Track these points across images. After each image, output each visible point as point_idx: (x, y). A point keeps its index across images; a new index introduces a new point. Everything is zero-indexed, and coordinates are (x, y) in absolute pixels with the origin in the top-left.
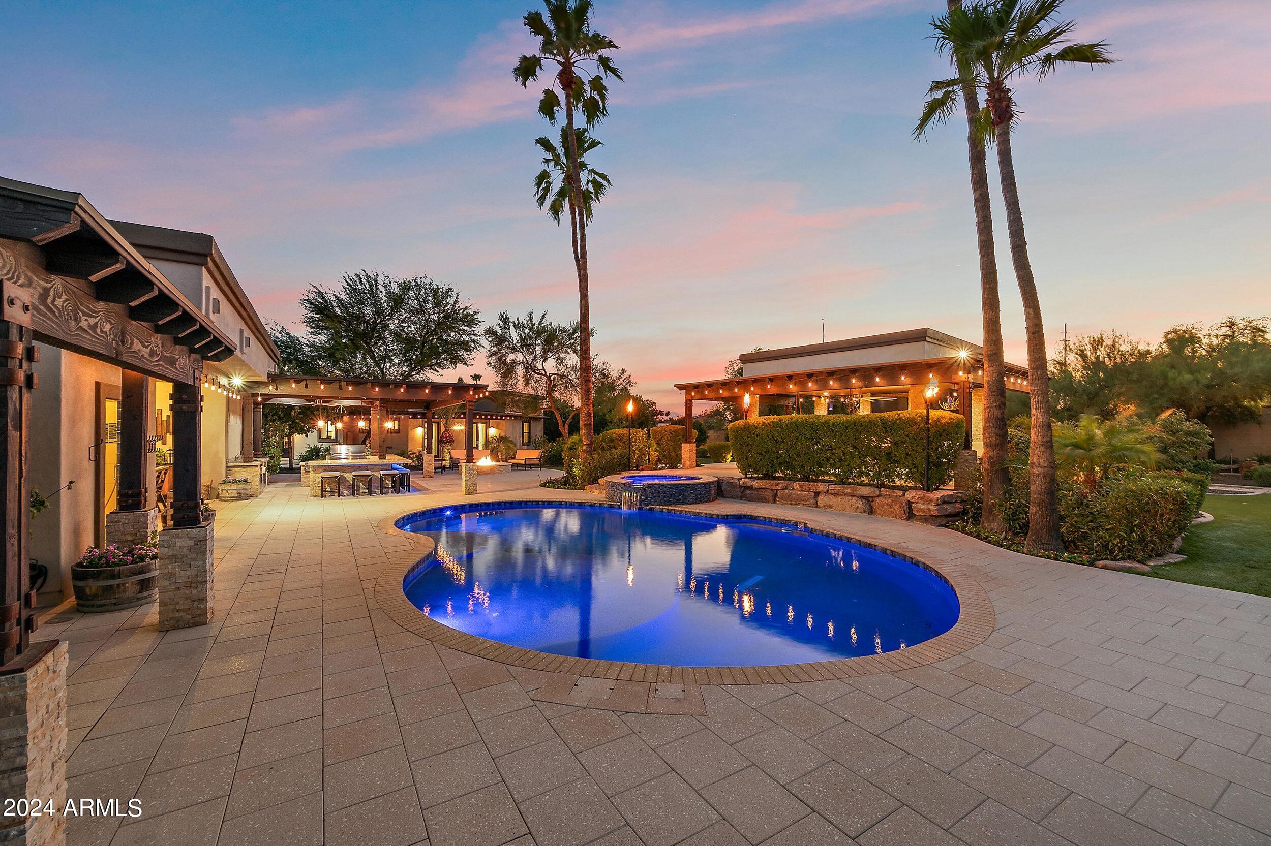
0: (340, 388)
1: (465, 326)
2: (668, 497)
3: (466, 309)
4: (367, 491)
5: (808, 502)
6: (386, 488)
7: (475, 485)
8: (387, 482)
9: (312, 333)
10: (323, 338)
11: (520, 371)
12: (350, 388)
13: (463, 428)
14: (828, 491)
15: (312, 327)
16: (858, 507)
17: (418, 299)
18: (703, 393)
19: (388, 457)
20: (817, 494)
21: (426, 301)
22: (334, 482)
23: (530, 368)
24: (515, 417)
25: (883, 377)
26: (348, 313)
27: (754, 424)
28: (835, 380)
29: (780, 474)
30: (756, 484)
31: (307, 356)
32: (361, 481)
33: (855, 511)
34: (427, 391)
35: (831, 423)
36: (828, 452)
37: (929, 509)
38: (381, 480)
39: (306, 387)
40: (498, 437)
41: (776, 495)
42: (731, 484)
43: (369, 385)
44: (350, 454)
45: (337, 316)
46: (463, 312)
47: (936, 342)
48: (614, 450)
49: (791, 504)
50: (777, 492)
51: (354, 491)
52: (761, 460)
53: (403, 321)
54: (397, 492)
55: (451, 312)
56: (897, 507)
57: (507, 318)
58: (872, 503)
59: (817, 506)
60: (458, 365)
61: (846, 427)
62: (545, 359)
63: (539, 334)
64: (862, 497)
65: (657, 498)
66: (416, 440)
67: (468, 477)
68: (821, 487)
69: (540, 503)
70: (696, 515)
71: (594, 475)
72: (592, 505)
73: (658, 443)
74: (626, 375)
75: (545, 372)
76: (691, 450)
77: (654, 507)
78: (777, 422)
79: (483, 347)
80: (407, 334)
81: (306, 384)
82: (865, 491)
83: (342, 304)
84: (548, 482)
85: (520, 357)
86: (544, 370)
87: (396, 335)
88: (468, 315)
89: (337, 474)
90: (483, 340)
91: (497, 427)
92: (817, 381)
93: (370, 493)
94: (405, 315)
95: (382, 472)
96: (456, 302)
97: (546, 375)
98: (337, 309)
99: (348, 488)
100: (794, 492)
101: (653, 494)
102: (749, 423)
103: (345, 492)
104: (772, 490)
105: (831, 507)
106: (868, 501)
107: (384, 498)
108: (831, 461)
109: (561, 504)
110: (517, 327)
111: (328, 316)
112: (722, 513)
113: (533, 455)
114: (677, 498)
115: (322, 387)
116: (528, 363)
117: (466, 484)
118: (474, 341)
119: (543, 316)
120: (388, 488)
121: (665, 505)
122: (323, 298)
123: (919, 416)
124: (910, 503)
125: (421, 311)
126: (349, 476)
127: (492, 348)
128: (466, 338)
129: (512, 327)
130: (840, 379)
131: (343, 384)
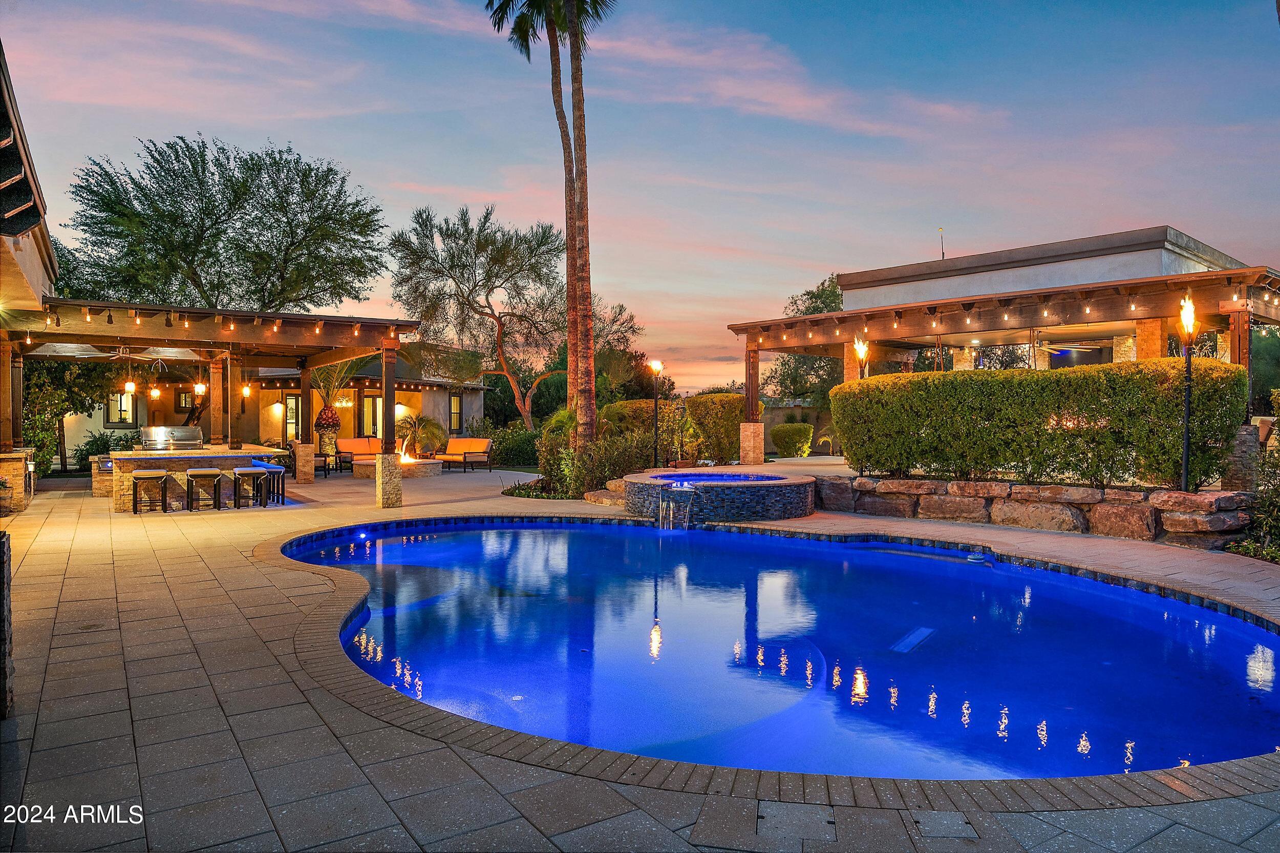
0: (169, 323)
1: (355, 233)
2: (738, 507)
3: (357, 203)
4: (211, 502)
5: (974, 515)
6: (244, 497)
7: (398, 492)
8: (246, 487)
9: (94, 244)
10: (113, 252)
11: (452, 308)
12: (187, 325)
13: (350, 404)
14: (1009, 495)
15: (93, 234)
16: (1064, 521)
17: (276, 187)
18: (777, 338)
19: (244, 446)
20: (990, 501)
21: (288, 191)
22: (154, 486)
23: (466, 304)
24: (440, 386)
25: (1097, 306)
26: (156, 209)
27: (877, 388)
28: (1012, 313)
29: (919, 470)
30: (881, 486)
31: (88, 282)
32: (202, 486)
33: (1059, 528)
34: (317, 331)
35: (1015, 381)
36: (1009, 431)
37: (1195, 522)
38: (236, 483)
39: (110, 321)
40: (414, 417)
41: (916, 504)
42: (838, 486)
43: (218, 319)
44: (171, 441)
45: (138, 214)
46: (353, 208)
47: (1177, 250)
48: (628, 434)
49: (945, 518)
50: (918, 499)
51: (190, 503)
52: (889, 446)
53: (251, 224)
54: (263, 504)
55: (333, 209)
56: (1134, 519)
57: (429, 219)
58: (1088, 515)
59: (989, 520)
60: (344, 299)
61: (1043, 389)
62: (491, 290)
63: (481, 247)
64: (1070, 504)
65: (720, 511)
66: (272, 423)
67: (387, 479)
68: (997, 490)
69: (515, 520)
70: (792, 535)
71: (598, 474)
72: (606, 523)
73: (700, 424)
74: (625, 316)
75: (493, 311)
76: (756, 435)
77: (716, 524)
78: (919, 382)
79: (387, 268)
80: (257, 246)
81: (110, 317)
82: (1076, 494)
83: (145, 195)
84: (516, 488)
85: (450, 285)
86: (490, 306)
87: (240, 248)
88: (360, 215)
89: (162, 473)
90: (386, 258)
91: (408, 404)
92: (979, 316)
93: (218, 505)
94: (253, 215)
95: (237, 471)
96: (340, 192)
97: (492, 315)
98: (136, 203)
99: (179, 498)
100: (948, 499)
101: (712, 502)
102: (868, 385)
103: (175, 504)
104: (909, 495)
105: (1015, 521)
106: (1081, 510)
107: (241, 514)
108: (1014, 446)
109: (551, 522)
110: (448, 234)
111: (122, 215)
112: (835, 533)
113: (479, 446)
114: (753, 510)
115: (138, 321)
116: (463, 296)
117: (383, 489)
118: (370, 259)
119: (487, 217)
120: (248, 497)
121: (733, 521)
122: (113, 183)
123: (1174, 368)
124: (1157, 513)
125: (283, 207)
126: (181, 478)
127: (402, 270)
128: (357, 253)
129: (437, 238)
130: (1020, 312)
131: (173, 316)
